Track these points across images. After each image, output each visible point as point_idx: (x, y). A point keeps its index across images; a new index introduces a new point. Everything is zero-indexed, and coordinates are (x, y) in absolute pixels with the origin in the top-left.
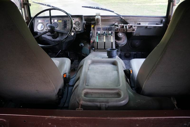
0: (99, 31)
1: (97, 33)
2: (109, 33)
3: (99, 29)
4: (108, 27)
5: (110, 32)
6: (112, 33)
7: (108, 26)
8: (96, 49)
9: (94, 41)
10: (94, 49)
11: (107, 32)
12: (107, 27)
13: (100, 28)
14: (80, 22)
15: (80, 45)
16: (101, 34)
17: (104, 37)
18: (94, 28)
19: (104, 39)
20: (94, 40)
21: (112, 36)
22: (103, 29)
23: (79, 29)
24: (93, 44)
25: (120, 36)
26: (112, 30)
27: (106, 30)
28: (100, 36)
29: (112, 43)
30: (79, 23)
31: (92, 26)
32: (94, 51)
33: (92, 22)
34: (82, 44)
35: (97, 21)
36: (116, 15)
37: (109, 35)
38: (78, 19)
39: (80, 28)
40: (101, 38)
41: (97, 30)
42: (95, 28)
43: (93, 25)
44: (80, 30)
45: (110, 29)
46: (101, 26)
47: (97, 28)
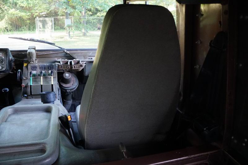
0: (34, 71)
1: (31, 73)
2: (48, 72)
3: (34, 68)
4: (48, 64)
5: (50, 72)
6: (52, 72)
7: (48, 63)
8: (29, 95)
9: (27, 85)
10: (26, 95)
11: (47, 71)
12: (45, 64)
13: (36, 67)
14: (3, 57)
15: (3, 90)
16: (38, 74)
17: (41, 78)
18: (27, 67)
19: (41, 81)
20: (28, 83)
21: (52, 77)
22: (40, 68)
23: (2, 68)
24: (25, 89)
25: (66, 78)
26: (53, 68)
27: (45, 68)
28: (36, 77)
29: (52, 85)
30: (2, 60)
31: (25, 65)
32: (27, 98)
33: (25, 59)
34: (7, 89)
35: (29, 57)
36: (58, 48)
37: (49, 75)
39: (3, 66)
40: (38, 80)
41: (32, 69)
42: (29, 67)
43: (26, 63)
44: (4, 69)
45: (50, 67)
46: (37, 65)
47: (32, 67)
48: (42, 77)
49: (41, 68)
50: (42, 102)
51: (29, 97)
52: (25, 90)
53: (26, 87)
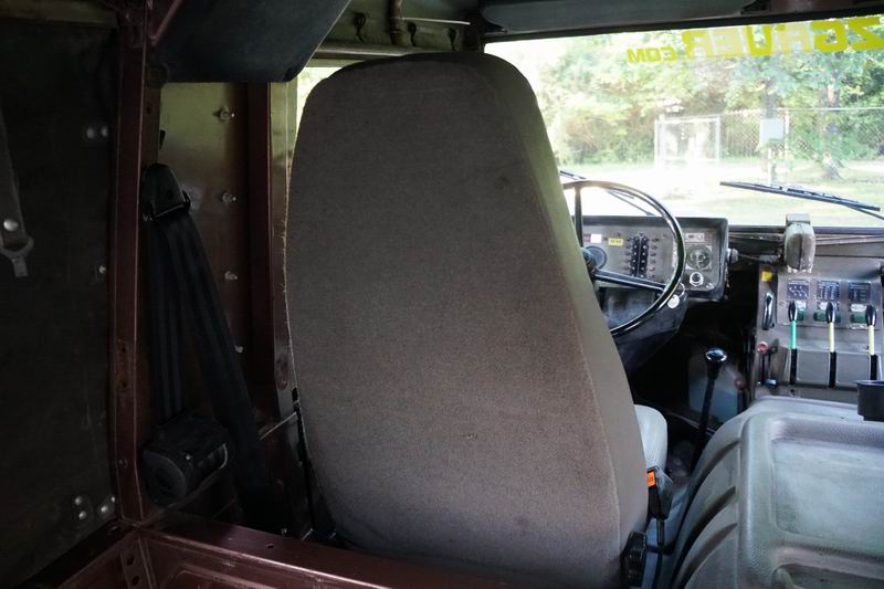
0: (801, 302)
1: (792, 308)
2: (850, 310)
3: (798, 291)
4: (849, 281)
5: (859, 309)
6: (870, 311)
7: (850, 278)
8: (785, 384)
9: (776, 348)
10: (774, 382)
11: (844, 307)
12: (839, 281)
13: (805, 288)
14: (710, 248)
15: (710, 355)
16: (812, 313)
17: (828, 328)
18: (773, 284)
19: (828, 340)
20: (777, 341)
21: (872, 328)
22: (819, 291)
23: (707, 281)
24: (766, 358)
26: (868, 297)
27: (837, 295)
28: (805, 323)
29: (874, 358)
30: (706, 255)
31: (765, 276)
32: (774, 390)
33: (765, 258)
34: (720, 352)
35: (797, 251)
37: (853, 319)
38: (703, 234)
39: (710, 275)
40: (811, 332)
41: (789, 293)
42: (781, 285)
43: (767, 270)
44: (711, 286)
45: (859, 293)
46: (809, 279)
47: (792, 286)
48: (832, 325)
49: (821, 293)
50: (860, 413)
51: (783, 389)
52: (766, 363)
53: (771, 352)
